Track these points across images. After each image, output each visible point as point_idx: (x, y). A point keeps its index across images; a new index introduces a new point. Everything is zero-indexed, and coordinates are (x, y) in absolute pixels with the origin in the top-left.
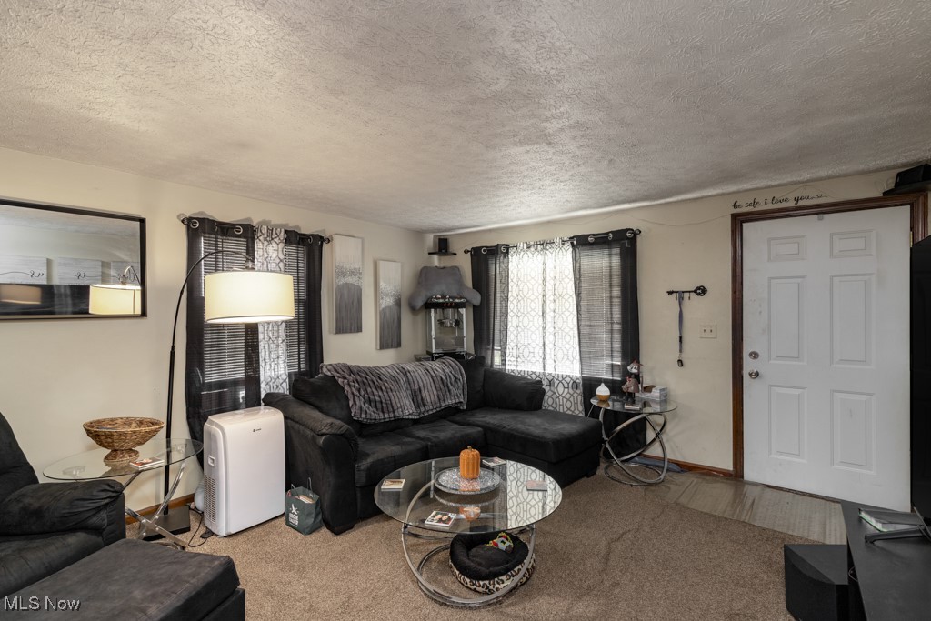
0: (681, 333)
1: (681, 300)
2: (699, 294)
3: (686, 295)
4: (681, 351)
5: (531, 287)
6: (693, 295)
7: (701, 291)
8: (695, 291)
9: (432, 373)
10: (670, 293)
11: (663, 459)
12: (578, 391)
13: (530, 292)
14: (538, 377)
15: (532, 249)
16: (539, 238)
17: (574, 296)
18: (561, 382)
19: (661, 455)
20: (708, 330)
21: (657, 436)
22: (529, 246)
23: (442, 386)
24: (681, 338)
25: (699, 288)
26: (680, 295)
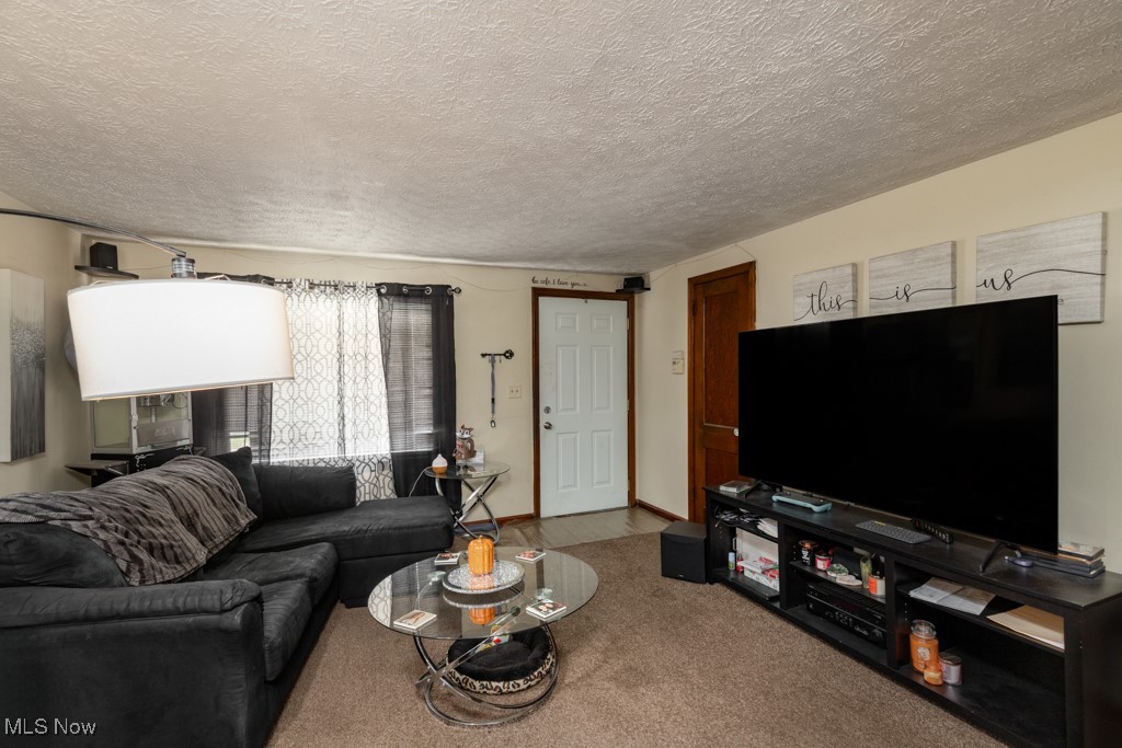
0: (493, 394)
1: (493, 362)
2: (507, 357)
3: (497, 358)
4: (493, 412)
5: (315, 343)
6: (503, 357)
7: (509, 354)
8: (504, 355)
9: (202, 483)
10: (483, 355)
11: (490, 521)
12: (385, 472)
13: (315, 349)
14: (328, 463)
15: (316, 290)
16: (332, 277)
17: (380, 356)
18: (367, 464)
19: (487, 517)
20: (515, 390)
21: (479, 500)
22: (312, 286)
23: (225, 501)
24: (493, 400)
25: (507, 352)
26: (491, 357)
